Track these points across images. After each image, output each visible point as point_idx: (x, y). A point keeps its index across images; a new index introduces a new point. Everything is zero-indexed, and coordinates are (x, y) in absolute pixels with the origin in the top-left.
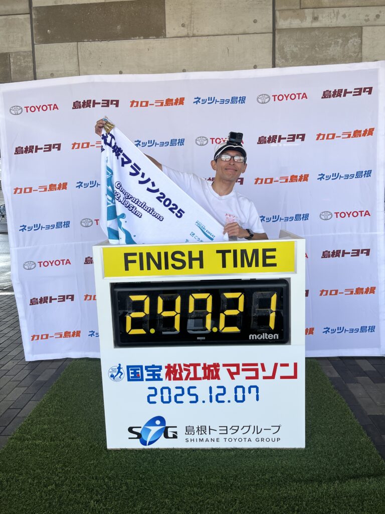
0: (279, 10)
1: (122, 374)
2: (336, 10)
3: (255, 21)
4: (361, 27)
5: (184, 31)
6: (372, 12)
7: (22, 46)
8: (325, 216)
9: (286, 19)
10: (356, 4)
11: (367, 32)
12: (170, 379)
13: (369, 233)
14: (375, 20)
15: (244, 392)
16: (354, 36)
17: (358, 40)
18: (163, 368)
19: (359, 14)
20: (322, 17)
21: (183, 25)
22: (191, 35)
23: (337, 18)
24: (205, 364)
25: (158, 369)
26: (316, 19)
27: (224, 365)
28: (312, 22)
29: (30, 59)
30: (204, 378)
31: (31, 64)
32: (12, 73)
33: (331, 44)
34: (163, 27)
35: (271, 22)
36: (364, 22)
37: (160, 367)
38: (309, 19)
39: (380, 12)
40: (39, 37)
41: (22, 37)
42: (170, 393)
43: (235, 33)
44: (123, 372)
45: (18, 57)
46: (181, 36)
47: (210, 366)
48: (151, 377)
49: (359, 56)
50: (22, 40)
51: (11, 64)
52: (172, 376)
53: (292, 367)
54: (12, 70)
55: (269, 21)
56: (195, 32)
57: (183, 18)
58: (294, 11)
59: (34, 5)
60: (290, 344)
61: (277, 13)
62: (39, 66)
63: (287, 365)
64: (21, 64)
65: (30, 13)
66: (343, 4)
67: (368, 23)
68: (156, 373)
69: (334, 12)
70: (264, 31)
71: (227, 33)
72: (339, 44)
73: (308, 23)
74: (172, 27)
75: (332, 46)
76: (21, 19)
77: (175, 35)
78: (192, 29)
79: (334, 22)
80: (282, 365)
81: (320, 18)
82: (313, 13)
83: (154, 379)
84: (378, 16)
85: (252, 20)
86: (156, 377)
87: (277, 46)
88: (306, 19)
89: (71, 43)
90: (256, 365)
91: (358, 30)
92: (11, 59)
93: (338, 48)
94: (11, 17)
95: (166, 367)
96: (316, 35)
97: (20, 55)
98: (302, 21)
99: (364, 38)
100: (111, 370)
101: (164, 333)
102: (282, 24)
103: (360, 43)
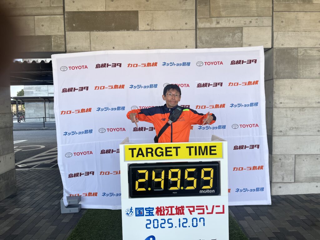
0: (199, 18)
1: (133, 212)
2: (229, 18)
3: (186, 24)
4: (242, 27)
5: (148, 28)
6: (248, 20)
7: (58, 32)
8: (235, 127)
9: (202, 23)
10: (239, 16)
11: (245, 30)
12: (158, 215)
13: (258, 136)
14: (249, 24)
15: (197, 221)
16: (238, 32)
17: (240, 34)
18: (155, 209)
19: (241, 21)
20: (222, 22)
21: (148, 25)
22: (152, 30)
23: (229, 22)
24: (177, 207)
25: (152, 209)
26: (218, 23)
27: (187, 207)
28: (216, 25)
29: (63, 39)
30: (176, 214)
31: (64, 42)
32: (52, 46)
33: (226, 36)
34: (138, 25)
35: (195, 24)
36: (244, 25)
37: (153, 208)
38: (215, 23)
39: (252, 20)
40: (68, 28)
41: (59, 28)
42: (158, 222)
43: (176, 29)
44: (133, 211)
45: (56, 38)
46: (147, 30)
47: (179, 207)
48: (148, 214)
49: (241, 42)
50: (59, 29)
51: (52, 41)
52: (159, 213)
53: (221, 207)
54: (52, 45)
55: (193, 24)
56: (154, 28)
57: (148, 20)
58: (207, 18)
59: (66, 10)
60: (220, 195)
61: (198, 20)
62: (68, 43)
63: (219, 206)
64: (58, 42)
65: (64, 15)
66: (232, 15)
67: (245, 25)
68: (151, 211)
69: (228, 19)
70: (191, 29)
71: (171, 29)
72: (231, 37)
73: (214, 25)
74: (142, 25)
75: (227, 37)
76: (58, 18)
77: (144, 29)
78: (153, 26)
79: (228, 25)
80: (217, 206)
81: (220, 23)
82: (217, 20)
83: (150, 215)
84: (251, 22)
85: (184, 23)
86: (151, 214)
87: (198, 36)
88: (213, 23)
89: (87, 32)
90: (203, 206)
91: (241, 29)
92: (52, 39)
93: (230, 38)
94: (52, 16)
95: (156, 208)
96: (218, 32)
97: (57, 37)
98: (211, 24)
99: (243, 33)
100: (127, 211)
101: (155, 190)
102: (200, 25)
103: (241, 36)
